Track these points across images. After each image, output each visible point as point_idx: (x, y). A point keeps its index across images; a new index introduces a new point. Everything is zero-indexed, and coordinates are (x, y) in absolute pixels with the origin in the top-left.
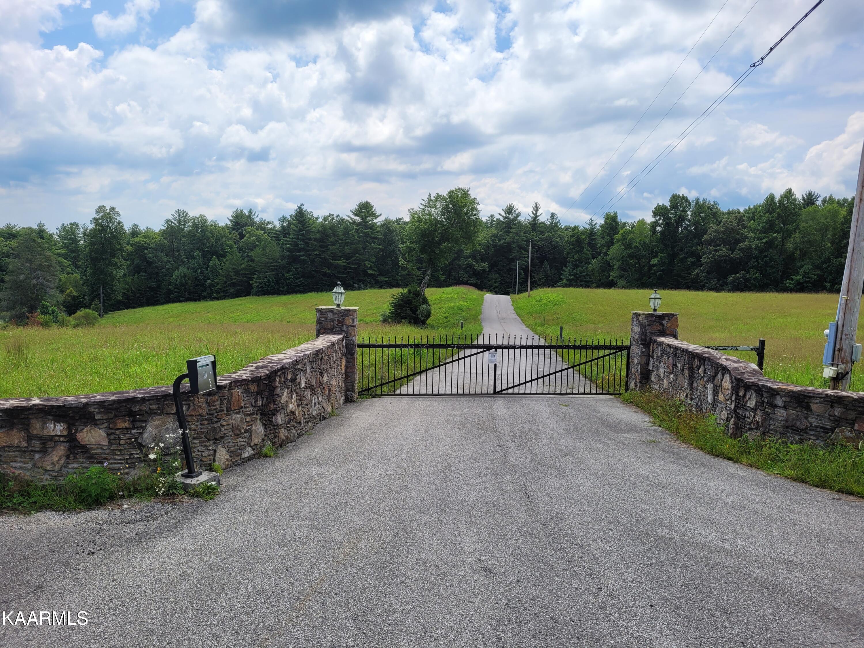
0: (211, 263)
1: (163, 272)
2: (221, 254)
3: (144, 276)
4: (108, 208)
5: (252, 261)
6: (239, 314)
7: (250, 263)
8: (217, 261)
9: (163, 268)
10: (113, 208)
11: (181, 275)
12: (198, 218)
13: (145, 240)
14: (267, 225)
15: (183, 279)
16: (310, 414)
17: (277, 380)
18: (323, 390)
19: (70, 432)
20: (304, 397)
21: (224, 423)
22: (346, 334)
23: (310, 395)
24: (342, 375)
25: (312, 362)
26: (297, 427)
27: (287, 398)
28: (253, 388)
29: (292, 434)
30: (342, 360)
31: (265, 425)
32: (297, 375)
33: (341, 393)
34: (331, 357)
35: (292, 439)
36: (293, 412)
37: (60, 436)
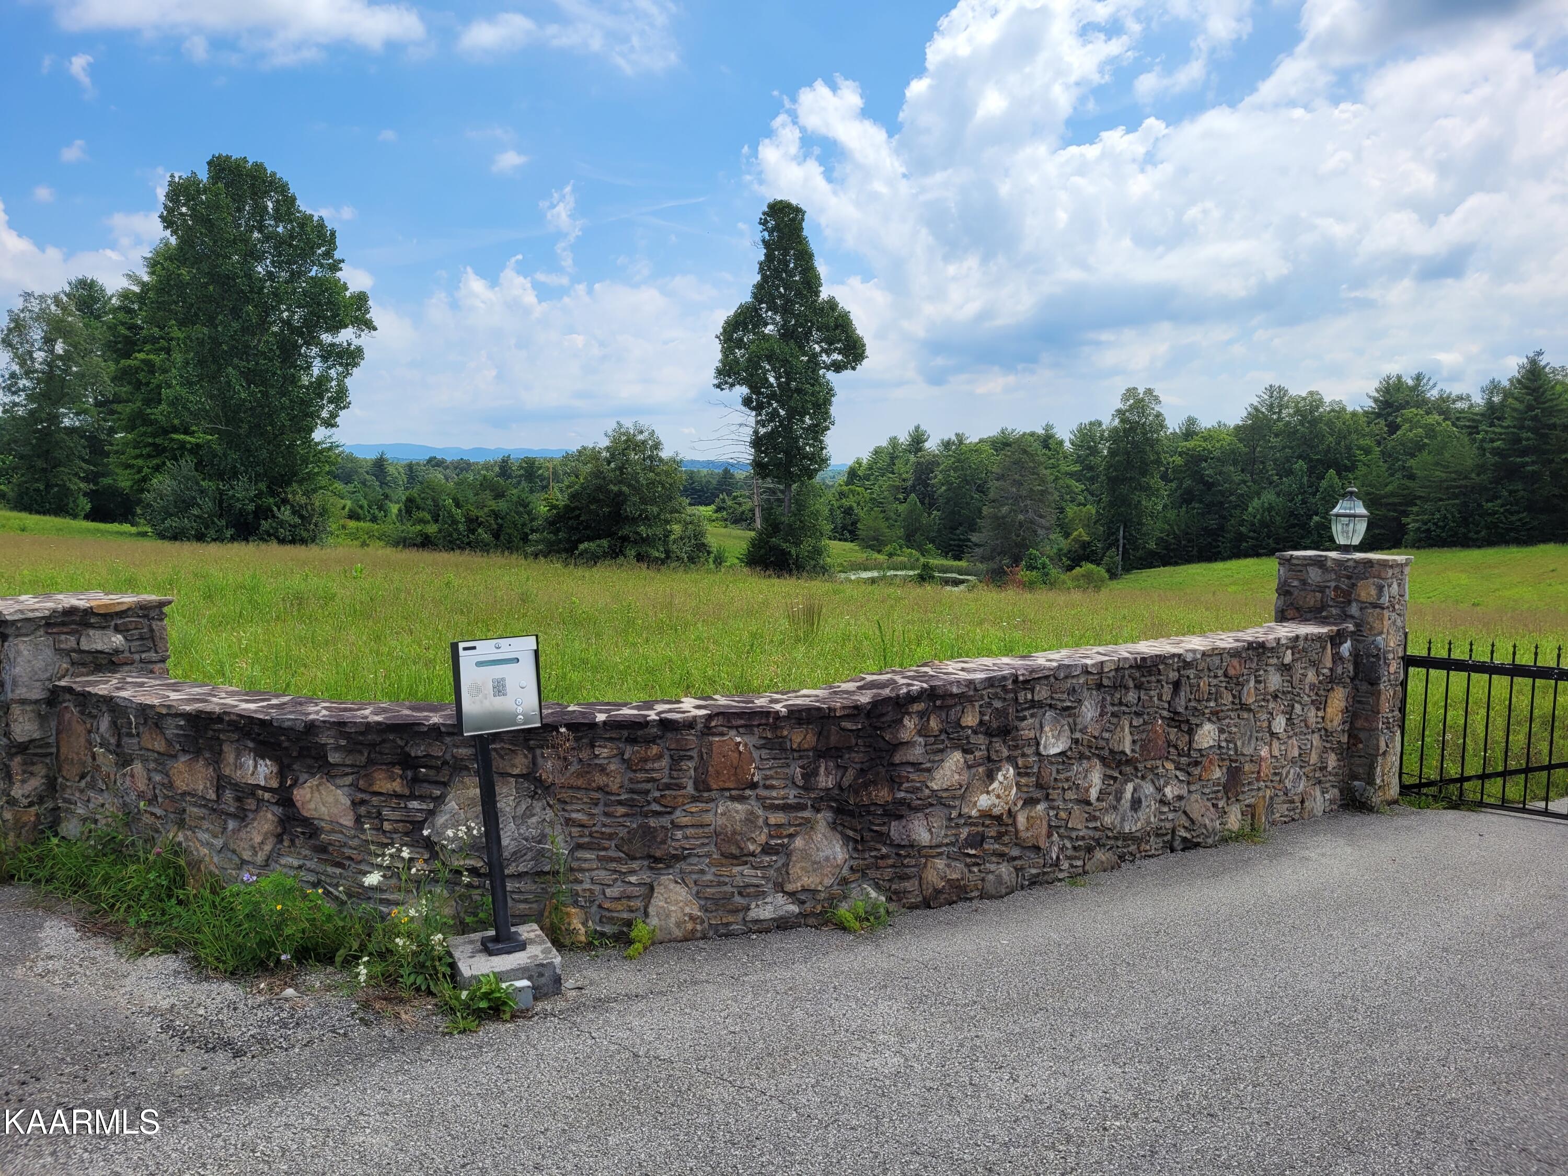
0: (1324, 484)
1: (1230, 502)
2: (1345, 466)
3: (1198, 509)
4: (1141, 391)
5: (1412, 477)
7: (1407, 482)
8: (1337, 480)
9: (1231, 494)
10: (1149, 390)
11: (1263, 507)
12: (1304, 399)
13: (1204, 445)
14: (1454, 402)
15: (1267, 513)
16: (1104, 828)
17: (910, 723)
18: (1191, 770)
19: (282, 783)
20: (1067, 780)
21: (685, 820)
22: (1356, 625)
23: (1106, 777)
24: (1327, 734)
25: (1115, 687)
26: (1020, 858)
27: (965, 777)
28: (798, 737)
29: (991, 877)
30: (1331, 695)
31: (856, 841)
32: (1024, 718)
33: (1320, 782)
34: (1248, 681)
35: (990, 888)
36: (998, 818)
37: (265, 789)
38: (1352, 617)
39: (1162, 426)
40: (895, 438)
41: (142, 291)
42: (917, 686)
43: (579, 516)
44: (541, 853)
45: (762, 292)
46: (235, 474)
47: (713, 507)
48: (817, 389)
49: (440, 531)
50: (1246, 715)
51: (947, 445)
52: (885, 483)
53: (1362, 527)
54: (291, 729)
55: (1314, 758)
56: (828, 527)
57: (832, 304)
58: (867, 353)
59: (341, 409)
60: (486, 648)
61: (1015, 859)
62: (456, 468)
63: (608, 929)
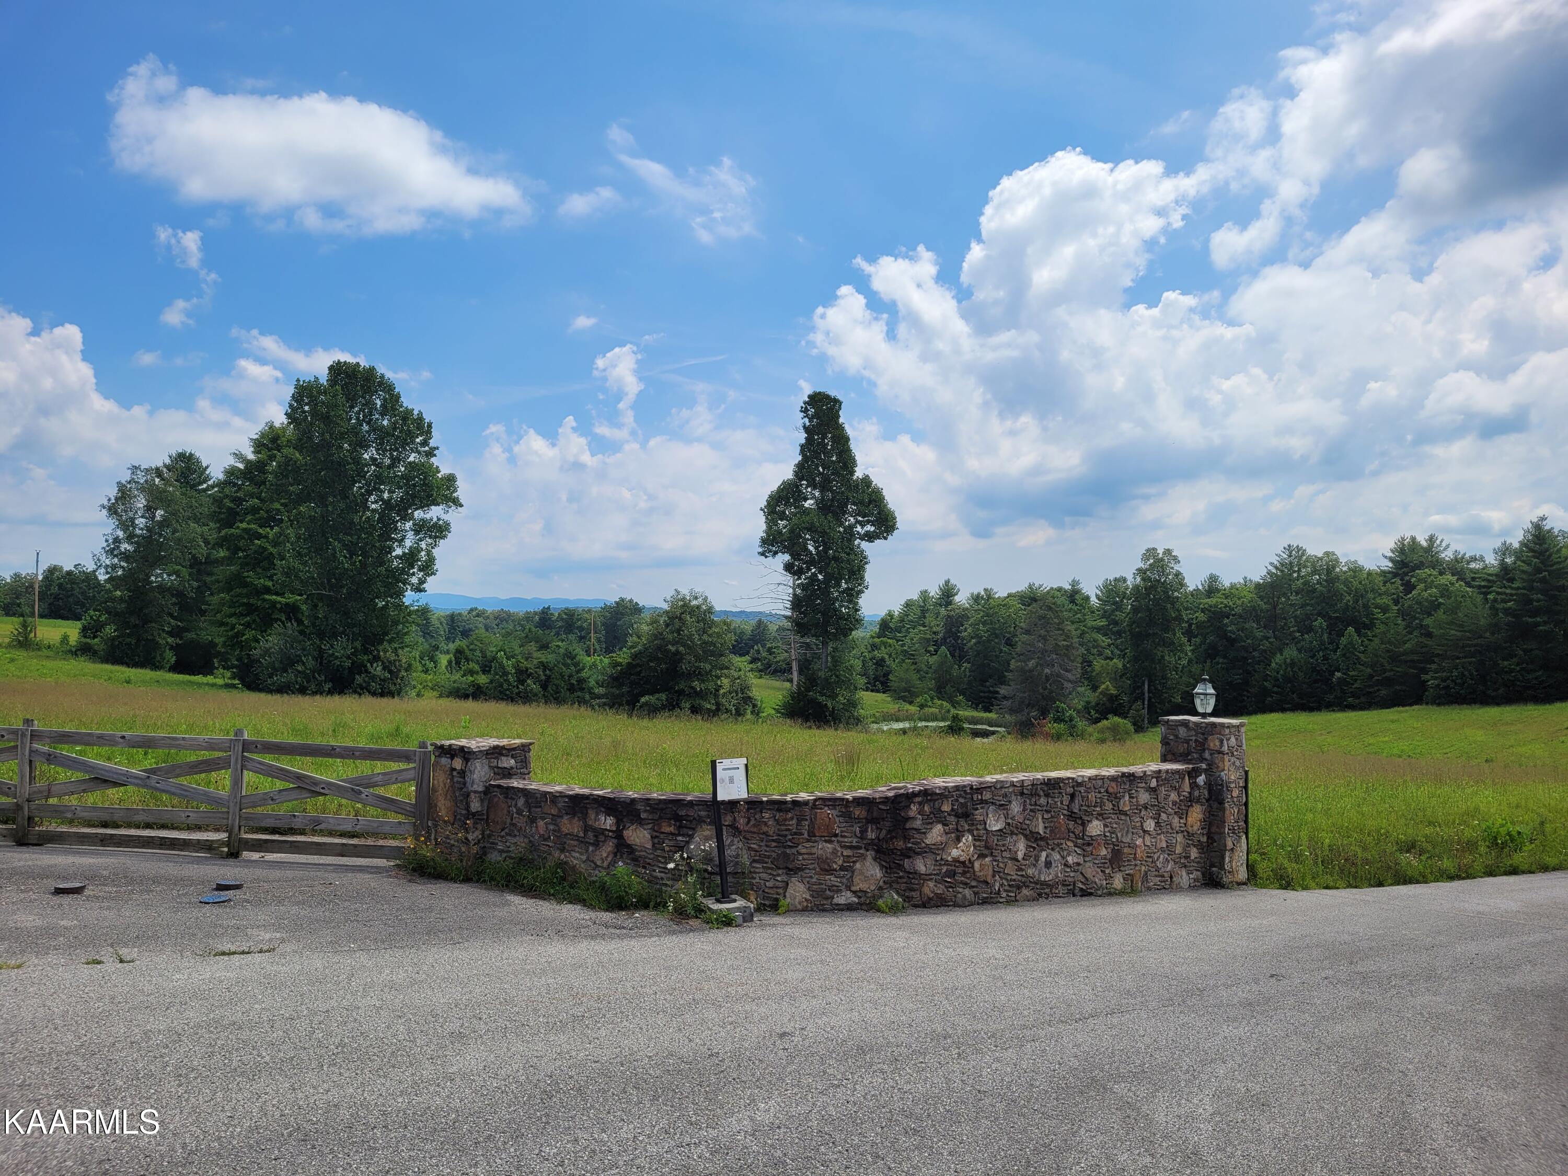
0: (1343, 641)
1: (1254, 657)
2: (1364, 623)
3: (1222, 663)
4: (1160, 551)
5: (1429, 635)
6: (1387, 739)
7: (1423, 639)
8: (1356, 637)
9: (1255, 650)
10: (1168, 550)
11: (1285, 662)
12: (1321, 559)
13: (1225, 601)
14: (1468, 563)
15: (1289, 669)
16: (1028, 877)
17: (914, 808)
18: (1085, 847)
19: (618, 827)
20: (1004, 845)
21: (804, 851)
22: (1208, 765)
23: (1028, 847)
24: (1189, 835)
25: (1032, 795)
26: (976, 887)
27: (944, 839)
28: (858, 812)
29: (960, 895)
30: (1191, 809)
31: (886, 868)
32: (977, 809)
33: (1185, 866)
34: (1123, 796)
35: (959, 901)
36: (963, 863)
37: (609, 831)
38: (1206, 760)
39: (1182, 584)
40: (926, 591)
41: (246, 467)
42: (917, 788)
43: (640, 672)
44: (737, 863)
45: (802, 470)
46: (335, 635)
47: (748, 658)
48: (852, 557)
49: (491, 682)
50: (1123, 817)
51: (976, 598)
52: (916, 635)
53: (1212, 702)
54: (624, 802)
55: (1179, 850)
56: (862, 681)
57: (866, 481)
58: (898, 525)
59: (429, 575)
60: (727, 763)
61: (973, 887)
62: (496, 618)
63: (767, 903)
